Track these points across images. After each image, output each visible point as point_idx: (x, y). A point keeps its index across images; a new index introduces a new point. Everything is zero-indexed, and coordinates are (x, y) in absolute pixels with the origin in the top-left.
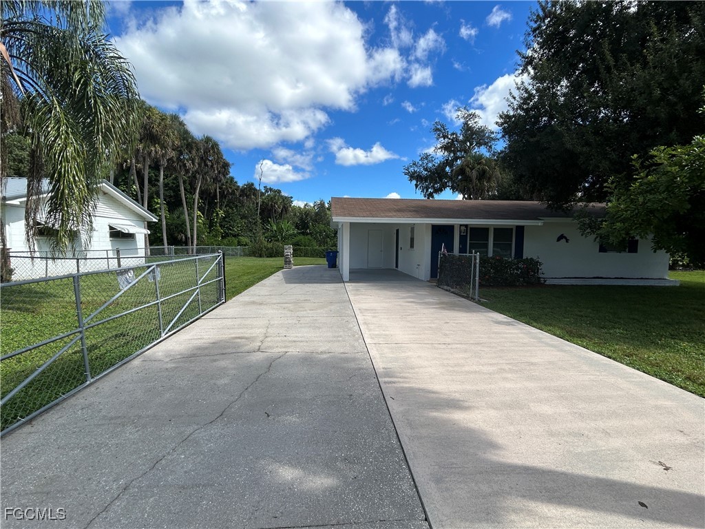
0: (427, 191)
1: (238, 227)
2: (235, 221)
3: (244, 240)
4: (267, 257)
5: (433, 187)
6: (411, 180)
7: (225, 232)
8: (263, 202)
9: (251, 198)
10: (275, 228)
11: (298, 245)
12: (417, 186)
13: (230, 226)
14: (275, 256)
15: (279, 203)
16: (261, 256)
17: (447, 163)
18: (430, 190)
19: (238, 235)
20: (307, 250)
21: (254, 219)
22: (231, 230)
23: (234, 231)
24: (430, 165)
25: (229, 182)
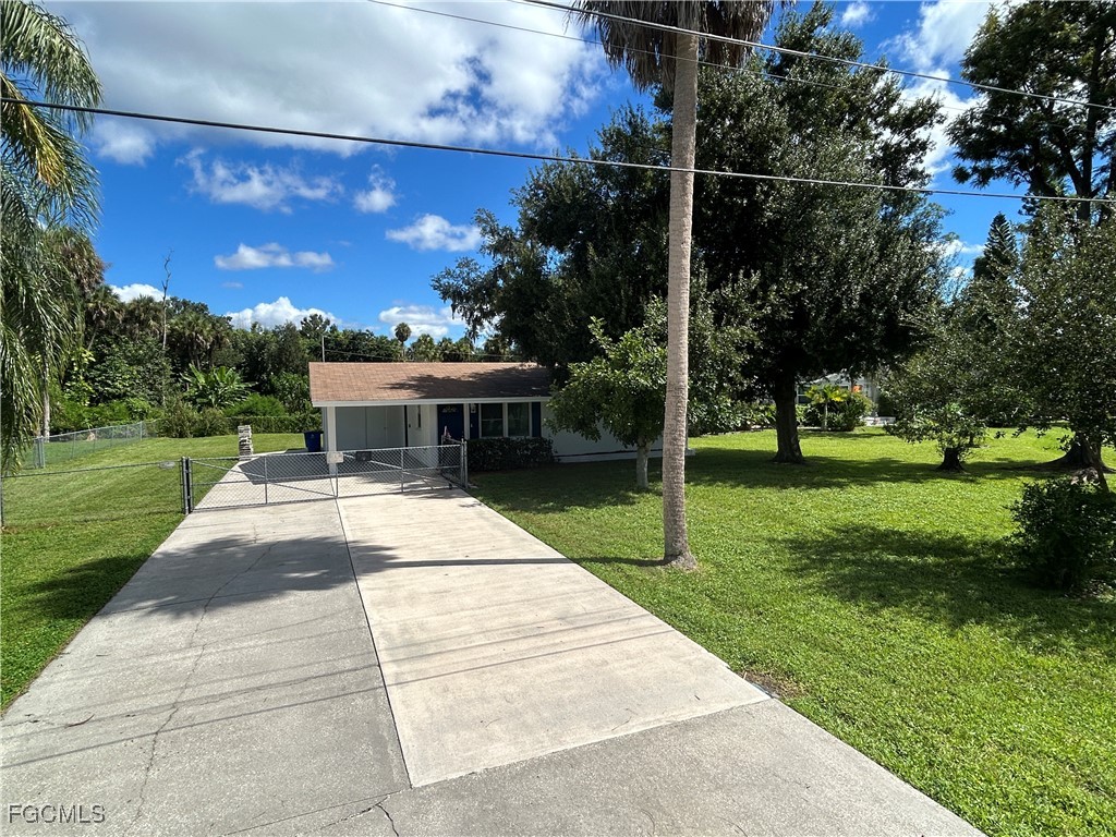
0: (472, 314)
1: (124, 380)
2: (117, 369)
3: (140, 403)
4: (195, 436)
5: (481, 309)
6: (444, 298)
7: (97, 391)
8: (173, 330)
9: (149, 326)
10: (202, 380)
11: (252, 413)
12: (454, 307)
13: (107, 378)
14: (209, 435)
15: (205, 332)
16: (182, 435)
17: (500, 271)
18: (475, 313)
19: (125, 395)
20: (269, 421)
21: (157, 364)
22: (109, 386)
23: (115, 387)
24: (473, 275)
25: (101, 295)
